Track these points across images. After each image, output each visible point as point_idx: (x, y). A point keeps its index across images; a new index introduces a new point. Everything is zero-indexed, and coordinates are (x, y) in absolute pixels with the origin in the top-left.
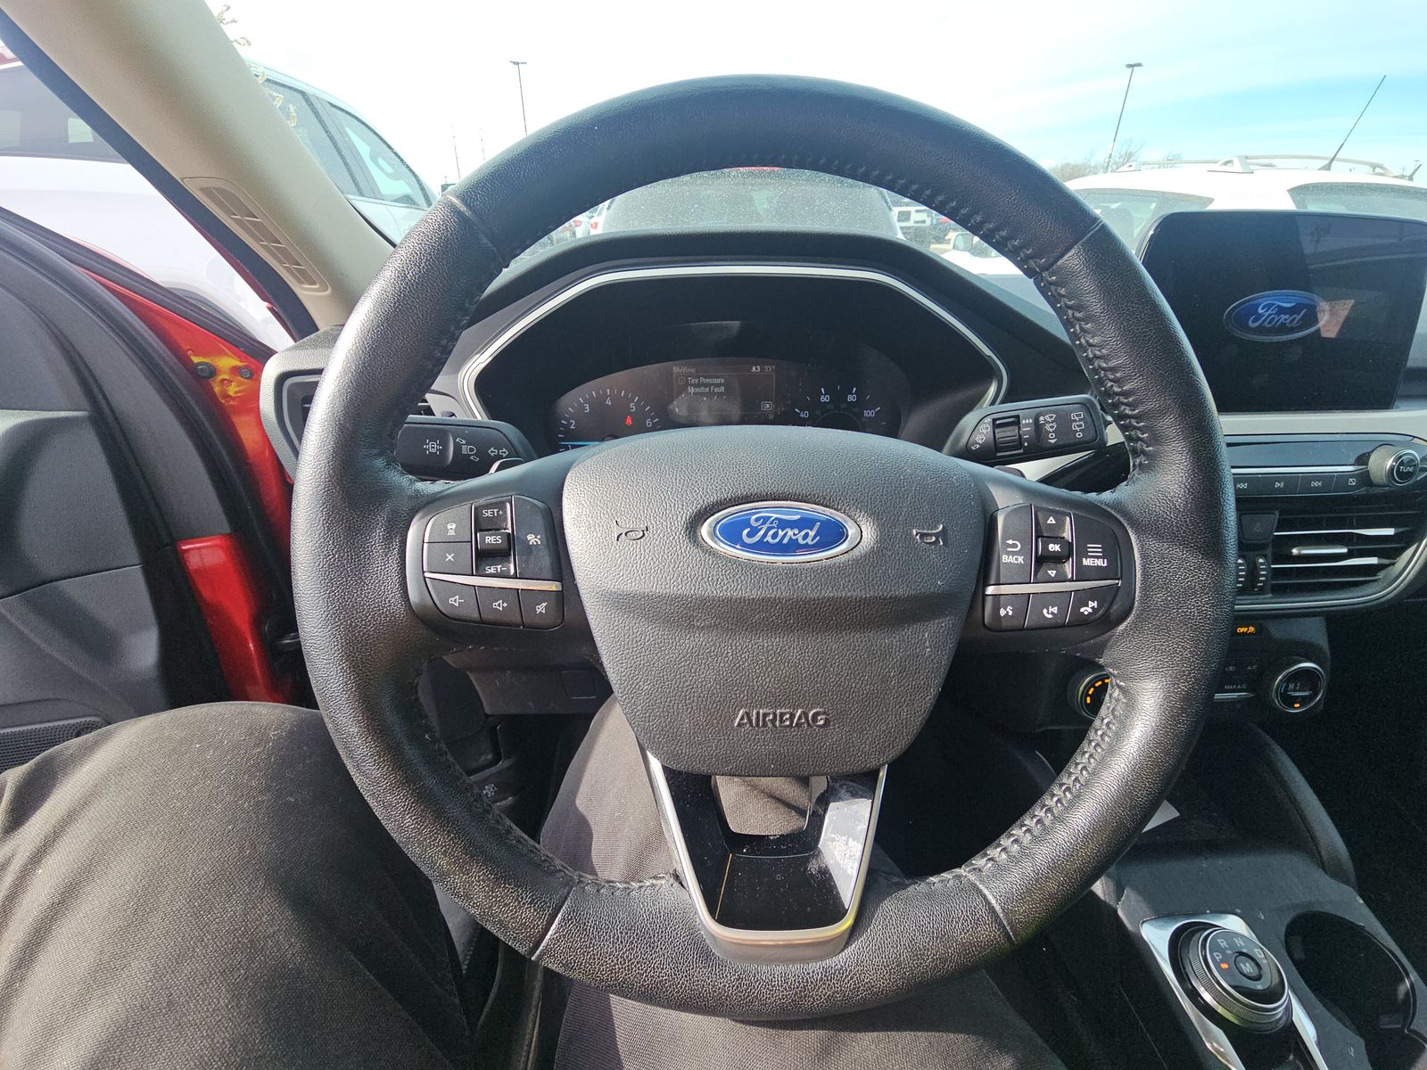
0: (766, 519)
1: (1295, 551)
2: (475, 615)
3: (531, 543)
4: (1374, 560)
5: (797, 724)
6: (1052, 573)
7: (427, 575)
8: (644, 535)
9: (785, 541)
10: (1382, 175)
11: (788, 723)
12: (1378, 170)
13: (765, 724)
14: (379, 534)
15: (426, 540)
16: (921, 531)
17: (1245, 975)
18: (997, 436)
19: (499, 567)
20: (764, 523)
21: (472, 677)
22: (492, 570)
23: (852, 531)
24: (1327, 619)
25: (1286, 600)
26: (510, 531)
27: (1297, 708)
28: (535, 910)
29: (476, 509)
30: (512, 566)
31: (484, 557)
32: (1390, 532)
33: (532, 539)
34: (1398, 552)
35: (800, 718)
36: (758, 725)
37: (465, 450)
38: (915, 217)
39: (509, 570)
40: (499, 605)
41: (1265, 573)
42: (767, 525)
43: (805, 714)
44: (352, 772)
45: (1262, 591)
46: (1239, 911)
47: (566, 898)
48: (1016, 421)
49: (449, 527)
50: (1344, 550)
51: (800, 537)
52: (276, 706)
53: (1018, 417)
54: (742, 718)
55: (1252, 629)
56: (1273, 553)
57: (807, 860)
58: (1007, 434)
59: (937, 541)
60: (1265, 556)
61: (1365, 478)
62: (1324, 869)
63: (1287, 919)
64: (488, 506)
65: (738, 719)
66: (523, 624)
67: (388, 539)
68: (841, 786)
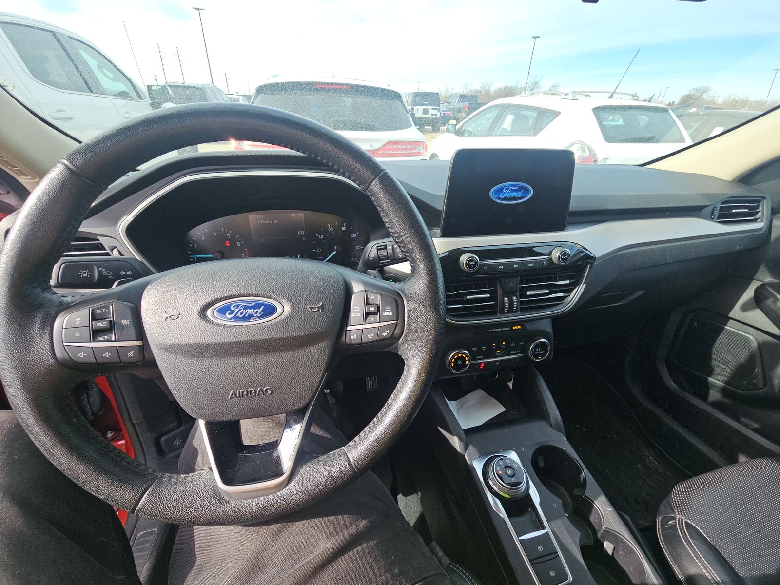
0: (238, 306)
1: (528, 293)
2: (94, 361)
3: (124, 324)
4: (562, 294)
5: (258, 395)
6: (372, 319)
7: (64, 344)
8: (178, 317)
9: (246, 316)
10: (636, 100)
11: (254, 395)
12: (635, 98)
13: (243, 396)
14: (37, 326)
15: (64, 327)
16: (311, 306)
17: (507, 475)
18: (379, 254)
19: (106, 337)
20: (237, 308)
21: (156, 381)
22: (102, 339)
23: (279, 310)
24: (552, 320)
25: (527, 314)
26: (112, 319)
27: (540, 359)
28: (133, 492)
29: (92, 310)
30: (113, 336)
31: (96, 333)
32: (567, 282)
33: (124, 322)
34: (570, 291)
35: (259, 392)
36: (240, 397)
37: (105, 273)
38: (432, 112)
39: (111, 337)
40: (107, 355)
41: (516, 303)
42: (239, 308)
43: (262, 390)
44: (33, 440)
45: (516, 311)
46: (514, 448)
47: (151, 485)
48: (385, 247)
49: (77, 320)
50: (548, 291)
51: (254, 313)
52: (10, 412)
53: (386, 245)
54: (232, 395)
55: (519, 327)
56: (520, 294)
57: (273, 452)
58: (382, 253)
59: (318, 310)
60: (516, 296)
61: (550, 261)
62: (552, 427)
63: (534, 449)
64: (99, 308)
65: (230, 395)
66: (121, 362)
67: (42, 329)
68: (291, 419)
